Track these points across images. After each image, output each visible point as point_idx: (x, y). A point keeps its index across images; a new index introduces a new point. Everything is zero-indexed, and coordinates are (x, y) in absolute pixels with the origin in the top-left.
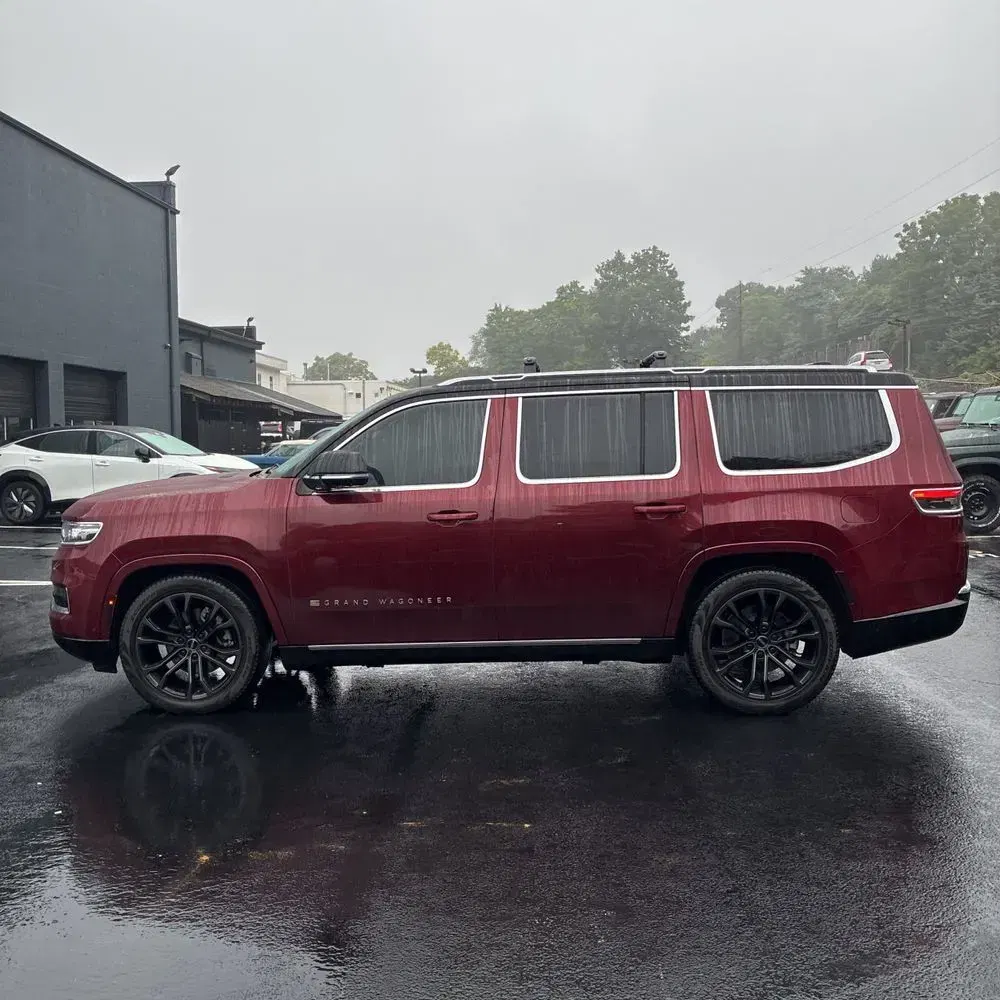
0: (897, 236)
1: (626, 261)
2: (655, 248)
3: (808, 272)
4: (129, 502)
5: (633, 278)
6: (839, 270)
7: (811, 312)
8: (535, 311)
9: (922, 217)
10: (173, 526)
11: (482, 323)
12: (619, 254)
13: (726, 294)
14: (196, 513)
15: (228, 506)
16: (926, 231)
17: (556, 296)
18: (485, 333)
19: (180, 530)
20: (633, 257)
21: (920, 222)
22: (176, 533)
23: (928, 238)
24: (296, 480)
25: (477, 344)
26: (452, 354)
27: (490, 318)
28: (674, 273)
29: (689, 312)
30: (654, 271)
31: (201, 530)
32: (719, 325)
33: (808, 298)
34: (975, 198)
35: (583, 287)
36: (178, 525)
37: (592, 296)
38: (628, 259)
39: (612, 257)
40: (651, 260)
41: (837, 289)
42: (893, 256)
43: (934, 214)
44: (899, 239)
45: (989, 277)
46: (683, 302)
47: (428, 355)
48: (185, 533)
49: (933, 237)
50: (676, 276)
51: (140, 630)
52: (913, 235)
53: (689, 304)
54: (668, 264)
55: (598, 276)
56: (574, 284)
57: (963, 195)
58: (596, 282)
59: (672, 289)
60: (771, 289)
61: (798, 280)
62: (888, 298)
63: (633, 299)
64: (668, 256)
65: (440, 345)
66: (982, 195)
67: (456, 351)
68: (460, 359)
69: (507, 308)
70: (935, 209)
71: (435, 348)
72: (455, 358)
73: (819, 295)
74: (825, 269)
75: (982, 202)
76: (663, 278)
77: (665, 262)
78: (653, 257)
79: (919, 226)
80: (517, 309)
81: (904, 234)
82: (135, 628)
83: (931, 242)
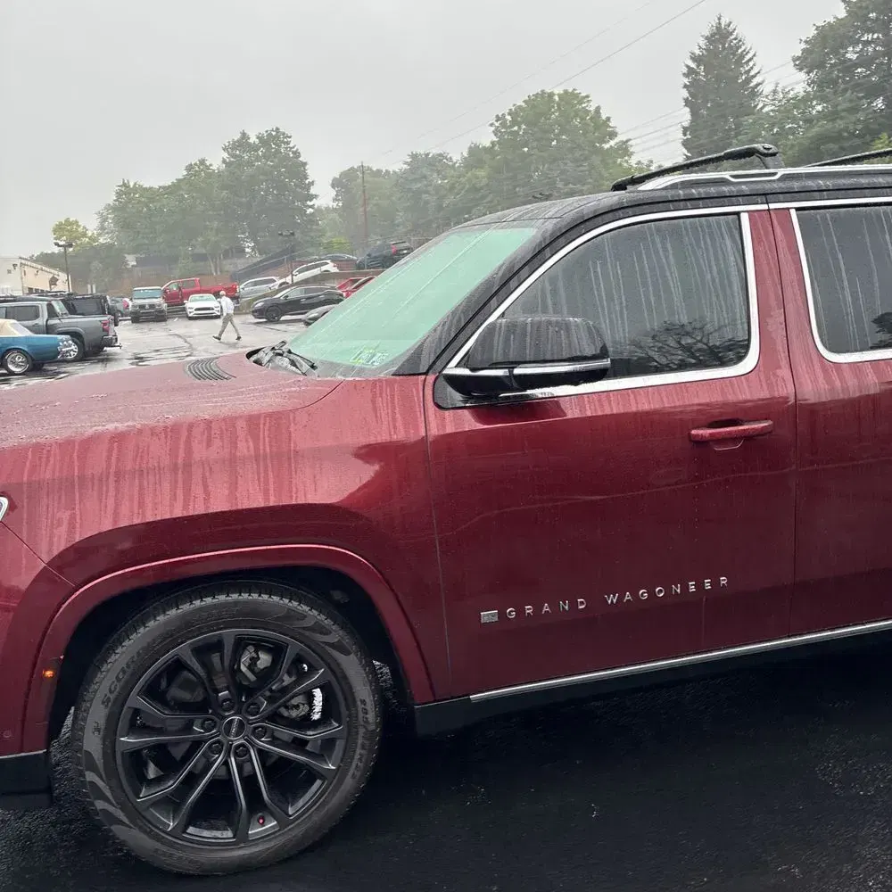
0: (492, 125)
1: (251, 141)
2: (277, 129)
3: (414, 156)
4: (66, 445)
5: (258, 158)
6: (440, 155)
7: (419, 192)
8: (164, 188)
9: (511, 110)
10: (187, 491)
11: (111, 198)
12: (244, 135)
13: (340, 176)
14: (232, 462)
15: (302, 440)
16: (514, 122)
17: (185, 173)
18: (114, 209)
19: (206, 500)
20: (258, 138)
21: (509, 114)
22: (198, 509)
23: (516, 128)
24: (431, 378)
25: (105, 220)
26: (80, 229)
27: (119, 194)
28: (297, 154)
29: (313, 191)
30: (278, 152)
31: (253, 496)
32: (335, 204)
33: (415, 180)
34: (551, 95)
35: (211, 165)
36: (198, 490)
37: (220, 174)
38: (253, 139)
39: (237, 137)
40: (274, 140)
41: (439, 172)
42: (488, 144)
43: (520, 107)
44: (493, 128)
45: (566, 164)
46: (307, 182)
47: (55, 231)
48: (219, 505)
49: (520, 128)
50: (299, 156)
51: (123, 723)
52: (504, 125)
53: (312, 183)
54: (291, 145)
55: (225, 155)
56: (202, 162)
57: (543, 91)
58: (224, 161)
59: (296, 169)
60: (379, 171)
61: (406, 163)
62: (485, 181)
63: (261, 177)
64: (290, 137)
65: (68, 220)
66: (556, 92)
67: (84, 228)
68: (90, 235)
69: (135, 184)
70: (520, 103)
71: (61, 224)
72: (84, 235)
73: (425, 177)
74: (428, 154)
75: (557, 98)
76: (286, 157)
77: (288, 143)
78: (277, 137)
79: (509, 118)
80: (146, 185)
81: (497, 124)
82: (112, 720)
83: (517, 132)
